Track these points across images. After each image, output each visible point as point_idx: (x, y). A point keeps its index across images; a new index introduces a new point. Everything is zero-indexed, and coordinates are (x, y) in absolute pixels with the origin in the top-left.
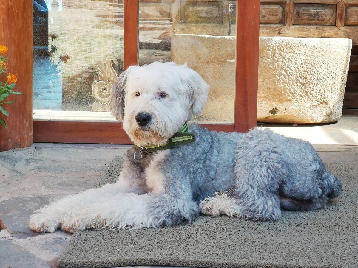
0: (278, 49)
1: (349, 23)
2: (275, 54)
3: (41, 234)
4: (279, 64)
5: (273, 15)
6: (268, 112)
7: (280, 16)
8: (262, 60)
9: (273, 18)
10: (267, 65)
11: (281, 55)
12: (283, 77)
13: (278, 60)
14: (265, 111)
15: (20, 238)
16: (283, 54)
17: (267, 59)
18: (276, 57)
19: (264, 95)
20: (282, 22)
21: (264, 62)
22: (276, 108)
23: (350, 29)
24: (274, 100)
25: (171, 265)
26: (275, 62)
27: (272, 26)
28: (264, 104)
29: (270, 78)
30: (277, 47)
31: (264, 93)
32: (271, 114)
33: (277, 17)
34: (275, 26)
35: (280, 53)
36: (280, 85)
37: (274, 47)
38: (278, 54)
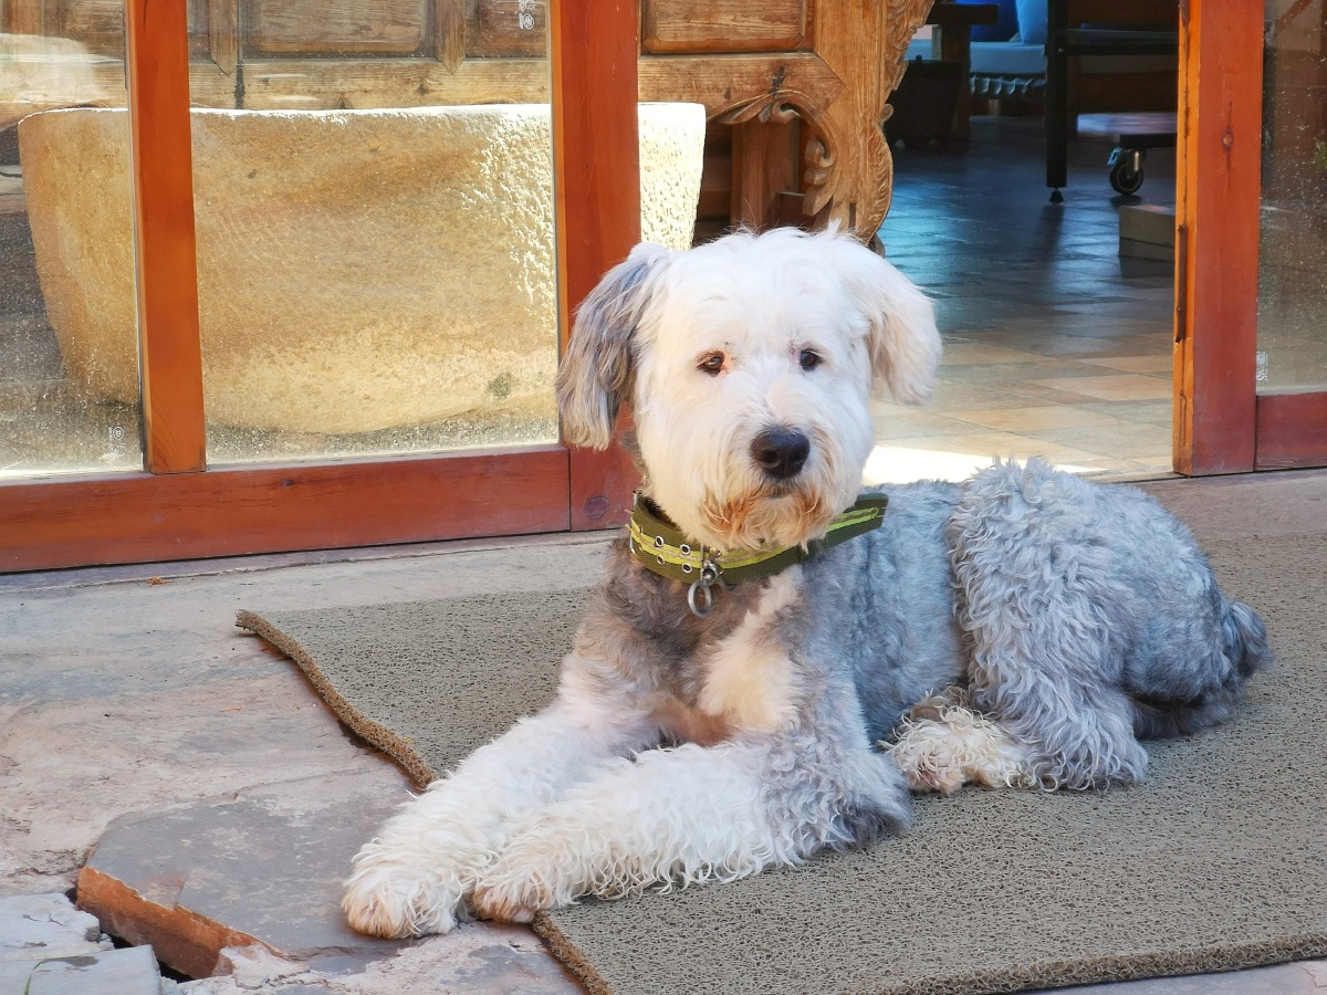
0: (514, 152)
1: (656, 45)
2: (503, 173)
3: (407, 946)
4: (519, 209)
5: (395, 22)
6: (483, 388)
7: (419, 26)
8: (460, 198)
9: (395, 35)
10: (477, 215)
11: (522, 175)
12: (532, 258)
13: (513, 194)
14: (472, 385)
15: (341, 971)
16: (531, 173)
17: (478, 193)
18: (507, 185)
19: (468, 329)
20: (430, 50)
21: (467, 206)
22: (509, 375)
23: (663, 66)
24: (504, 343)
25: (1039, 986)
26: (504, 202)
27: (395, 63)
28: (470, 361)
29: (487, 264)
30: (510, 145)
31: (469, 321)
32: (492, 397)
33: (410, 29)
34: (406, 62)
35: (520, 168)
36: (523, 286)
37: (498, 147)
38: (511, 173)
